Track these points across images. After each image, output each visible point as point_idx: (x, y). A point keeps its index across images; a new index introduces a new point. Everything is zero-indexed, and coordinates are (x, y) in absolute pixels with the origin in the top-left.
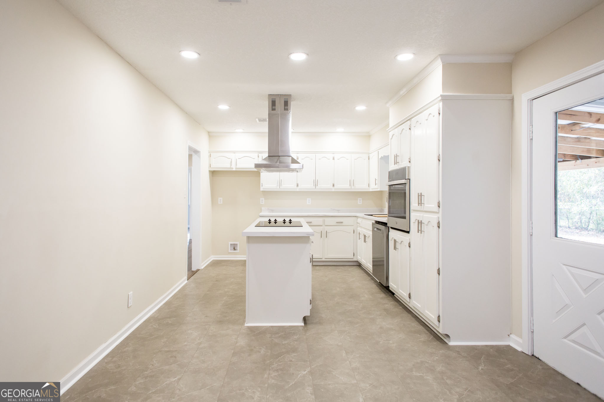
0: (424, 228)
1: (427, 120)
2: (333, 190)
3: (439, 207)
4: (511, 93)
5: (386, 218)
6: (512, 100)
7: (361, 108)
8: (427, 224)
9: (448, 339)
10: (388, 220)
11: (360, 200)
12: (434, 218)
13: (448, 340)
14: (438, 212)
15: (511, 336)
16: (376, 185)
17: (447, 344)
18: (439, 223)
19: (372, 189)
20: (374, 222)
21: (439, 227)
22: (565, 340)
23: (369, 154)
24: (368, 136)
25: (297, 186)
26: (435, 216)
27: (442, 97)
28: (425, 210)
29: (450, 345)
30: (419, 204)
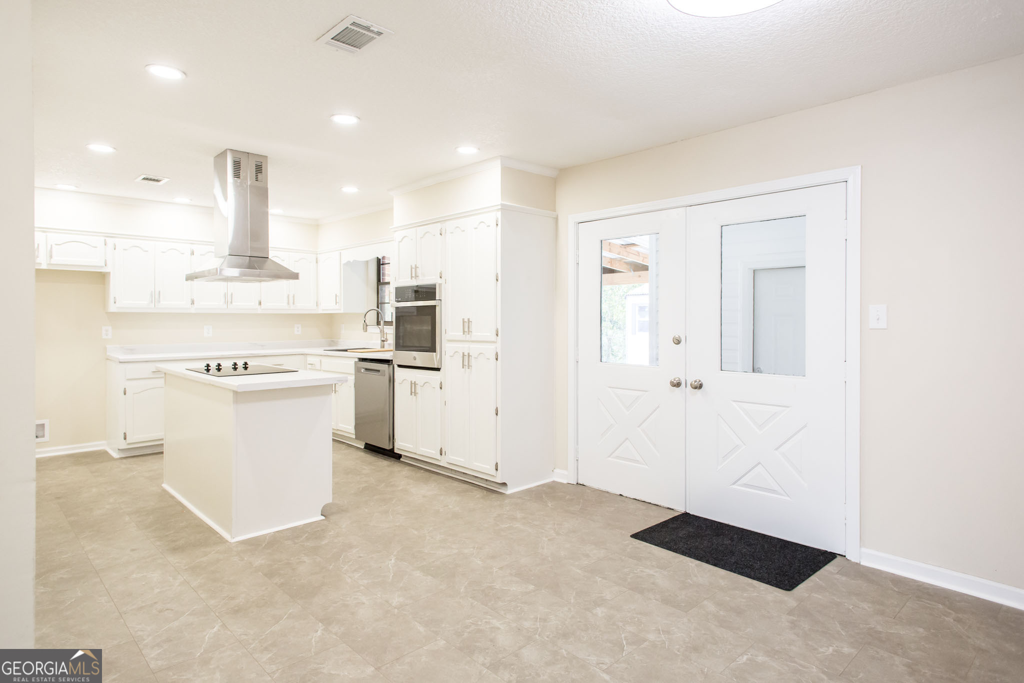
0: (473, 362)
1: (476, 228)
2: (259, 312)
3: (497, 335)
4: (555, 211)
5: (391, 353)
6: (556, 219)
7: (350, 190)
8: (476, 357)
9: (504, 488)
10: (394, 356)
11: (298, 328)
12: (490, 350)
13: (504, 490)
14: (495, 341)
15: (555, 470)
16: (336, 304)
17: (504, 494)
18: (497, 354)
19: (323, 310)
20: (357, 360)
21: (497, 359)
22: (610, 459)
23: (317, 254)
24: (315, 226)
25: (193, 303)
26: (492, 347)
27: (501, 206)
28: (473, 339)
29: (508, 495)
30: (464, 332)
